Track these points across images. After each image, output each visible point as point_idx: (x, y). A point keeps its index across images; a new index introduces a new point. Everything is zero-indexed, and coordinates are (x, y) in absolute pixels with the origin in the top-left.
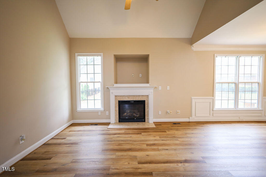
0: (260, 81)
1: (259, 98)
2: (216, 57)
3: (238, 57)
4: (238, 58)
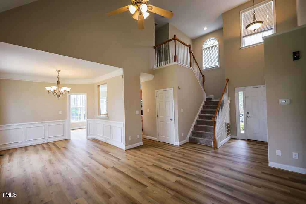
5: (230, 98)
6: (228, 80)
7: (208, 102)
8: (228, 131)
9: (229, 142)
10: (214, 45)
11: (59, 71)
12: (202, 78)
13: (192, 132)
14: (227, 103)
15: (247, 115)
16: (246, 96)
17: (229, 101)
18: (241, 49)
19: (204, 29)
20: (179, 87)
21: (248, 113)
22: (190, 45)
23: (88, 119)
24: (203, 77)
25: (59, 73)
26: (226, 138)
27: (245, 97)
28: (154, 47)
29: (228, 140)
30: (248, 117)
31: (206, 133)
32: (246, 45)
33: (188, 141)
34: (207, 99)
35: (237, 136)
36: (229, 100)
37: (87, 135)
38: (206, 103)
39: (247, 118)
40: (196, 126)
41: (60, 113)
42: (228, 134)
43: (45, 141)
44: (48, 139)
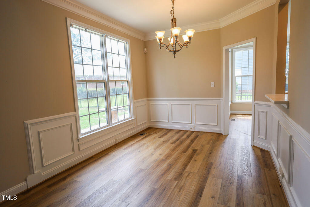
0: (129, 79)
1: (130, 104)
2: (71, 25)
3: (104, 36)
4: (103, 38)
23: (256, 102)
25: (173, 2)
43: (192, 128)
44: (195, 126)
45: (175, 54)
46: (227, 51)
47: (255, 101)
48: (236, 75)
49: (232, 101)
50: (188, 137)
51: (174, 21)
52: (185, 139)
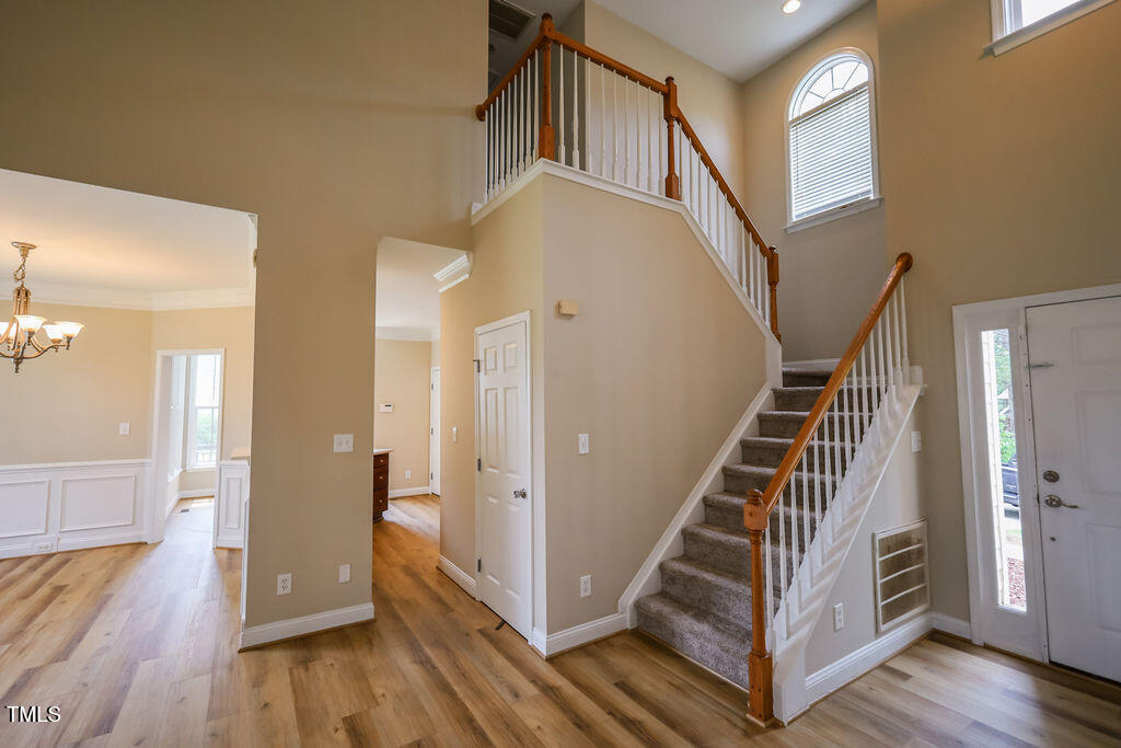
5: (918, 370)
6: (906, 262)
7: (792, 395)
8: (889, 589)
9: (898, 665)
10: (849, 87)
11: (26, 249)
12: (761, 262)
13: (662, 567)
14: (897, 407)
15: (1047, 489)
16: (1035, 360)
17: (913, 394)
18: (990, 51)
19: (785, 9)
20: (559, 306)
21: (1052, 477)
22: (669, 80)
23: (223, 462)
24: (771, 256)
25: (24, 256)
26: (878, 633)
27: (1030, 367)
28: (480, 113)
29: (899, 647)
30: (1055, 503)
31: (729, 592)
32: (1028, 20)
33: (628, 626)
34: (790, 378)
35: (968, 619)
36: (911, 383)
37: (217, 533)
38: (780, 399)
39: (1047, 512)
40: (692, 534)
41: (124, 428)
42: (892, 611)
43: (47, 547)
44: (59, 539)
45: (17, 364)
46: (168, 360)
47: (221, 459)
48: (197, 404)
49: (184, 466)
50: (33, 568)
51: (23, 294)
52: (22, 576)
